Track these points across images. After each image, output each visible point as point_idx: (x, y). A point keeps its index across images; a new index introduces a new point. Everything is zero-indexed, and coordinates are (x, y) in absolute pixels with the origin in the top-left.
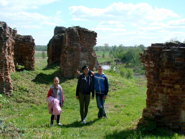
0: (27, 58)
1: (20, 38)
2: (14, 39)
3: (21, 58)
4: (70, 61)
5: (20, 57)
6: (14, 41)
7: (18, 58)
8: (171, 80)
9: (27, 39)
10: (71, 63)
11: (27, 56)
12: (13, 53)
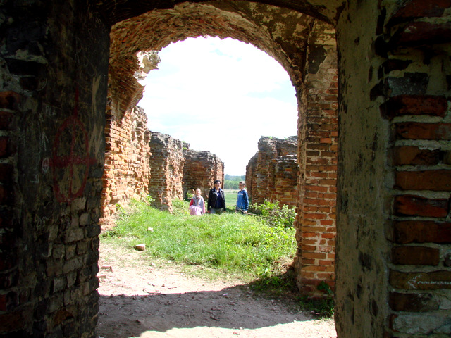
0: (202, 182)
1: (193, 155)
2: (185, 156)
3: (194, 183)
4: (261, 189)
5: (192, 181)
6: (183, 158)
7: (189, 183)
8: (281, 187)
9: (203, 155)
10: (263, 192)
11: (202, 180)
12: (181, 175)
